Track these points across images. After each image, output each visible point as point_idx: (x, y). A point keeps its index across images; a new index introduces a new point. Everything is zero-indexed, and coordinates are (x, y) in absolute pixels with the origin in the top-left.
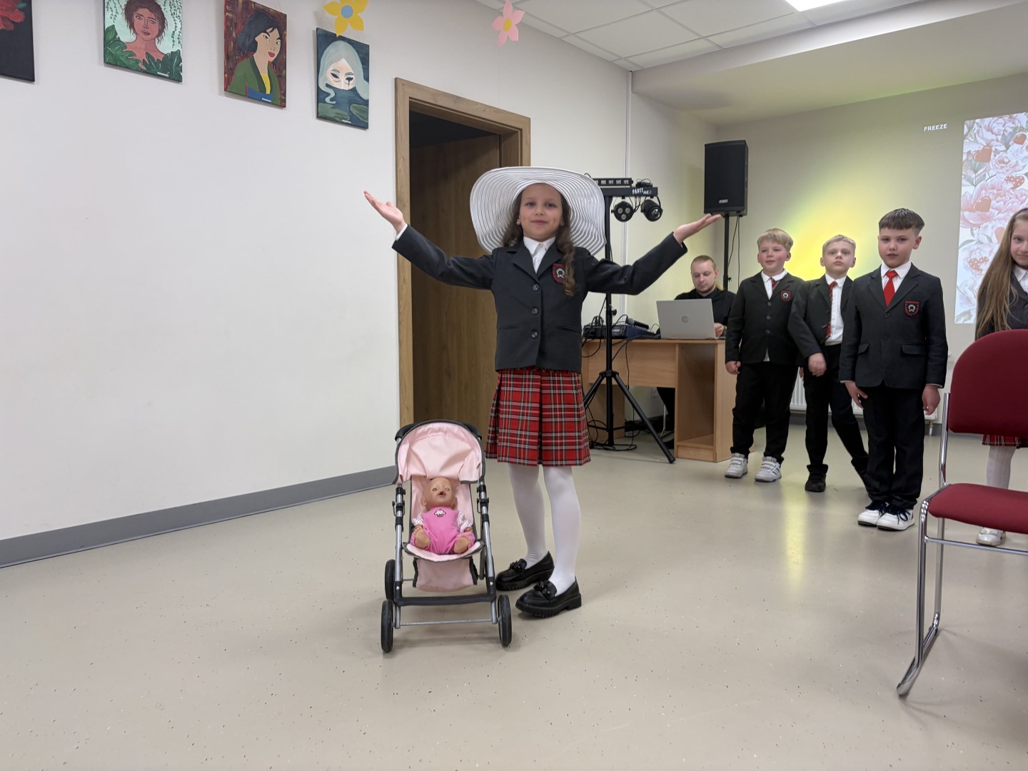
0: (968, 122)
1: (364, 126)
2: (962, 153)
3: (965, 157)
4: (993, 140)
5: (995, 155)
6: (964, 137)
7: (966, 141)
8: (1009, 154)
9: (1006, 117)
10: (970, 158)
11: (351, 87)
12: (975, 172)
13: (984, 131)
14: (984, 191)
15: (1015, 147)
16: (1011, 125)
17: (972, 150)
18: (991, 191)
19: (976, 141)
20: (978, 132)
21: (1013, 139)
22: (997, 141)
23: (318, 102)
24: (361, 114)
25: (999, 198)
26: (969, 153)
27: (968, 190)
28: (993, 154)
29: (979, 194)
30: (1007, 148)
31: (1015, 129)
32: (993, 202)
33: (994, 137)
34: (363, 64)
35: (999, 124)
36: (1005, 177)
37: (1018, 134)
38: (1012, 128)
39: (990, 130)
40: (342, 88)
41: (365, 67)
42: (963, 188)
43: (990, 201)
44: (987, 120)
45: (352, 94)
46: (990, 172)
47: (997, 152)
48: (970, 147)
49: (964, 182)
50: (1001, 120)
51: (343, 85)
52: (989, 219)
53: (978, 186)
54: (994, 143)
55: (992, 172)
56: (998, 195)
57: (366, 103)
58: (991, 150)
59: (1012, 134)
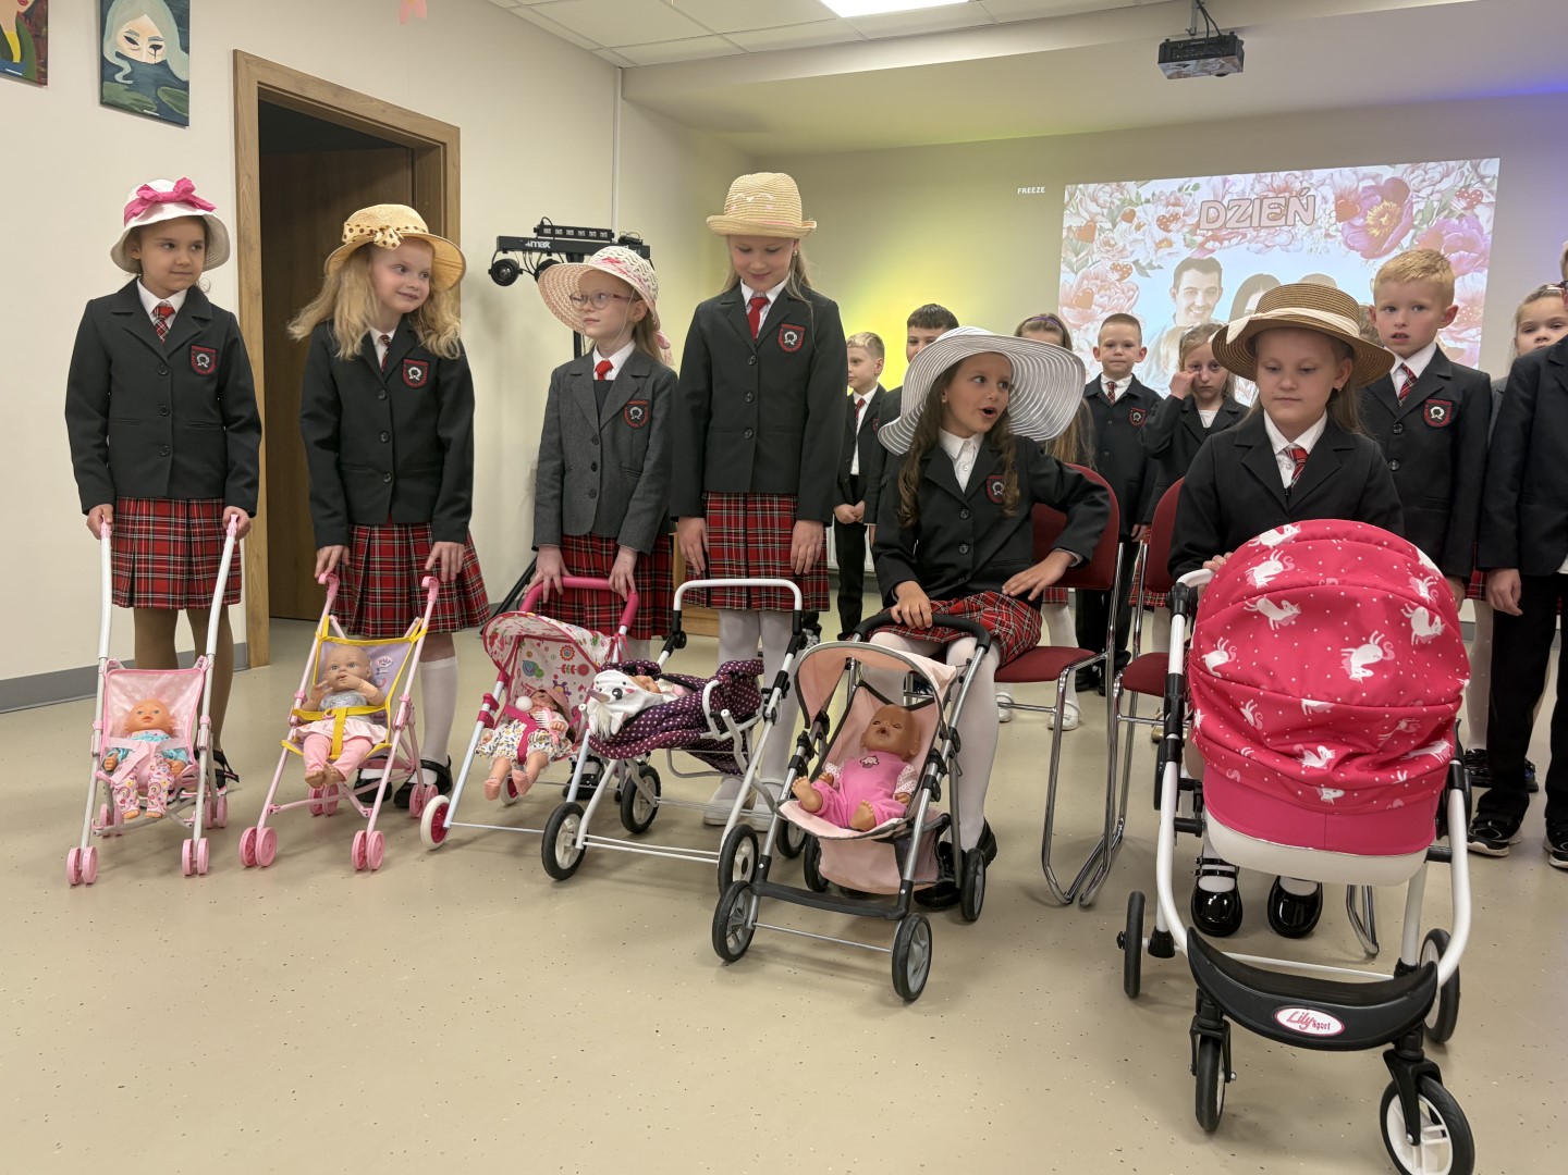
0: (1069, 187)
1: (183, 122)
2: (1062, 228)
3: (1065, 233)
4: (1097, 214)
5: (1100, 235)
6: (1063, 207)
7: (1067, 212)
8: (1116, 234)
9: (1114, 185)
10: (1071, 236)
11: (159, 60)
12: (1077, 255)
13: (1088, 200)
14: (1085, 282)
15: (1123, 225)
16: (1118, 195)
17: (1074, 225)
18: (1093, 281)
19: (1078, 214)
20: (1081, 200)
21: (1120, 215)
22: (1103, 215)
23: (103, 78)
24: (177, 103)
25: (1103, 292)
26: (1070, 228)
27: (1068, 279)
28: (1097, 232)
29: (1080, 284)
30: (1114, 225)
31: (1123, 201)
32: (1096, 297)
33: (1099, 210)
34: (179, 24)
35: (1105, 192)
36: (1110, 264)
37: (1127, 209)
38: (1120, 200)
39: (1095, 200)
40: (144, 59)
41: (182, 30)
42: (1062, 275)
43: (1092, 294)
44: (1092, 187)
45: (160, 71)
46: (1094, 256)
47: (1102, 230)
48: (1071, 221)
49: (1063, 267)
50: (1108, 189)
51: (144, 55)
52: (1090, 318)
53: (1080, 274)
54: (1099, 218)
55: (1096, 257)
56: (1101, 288)
57: (185, 86)
58: (1095, 226)
59: (1119, 208)
